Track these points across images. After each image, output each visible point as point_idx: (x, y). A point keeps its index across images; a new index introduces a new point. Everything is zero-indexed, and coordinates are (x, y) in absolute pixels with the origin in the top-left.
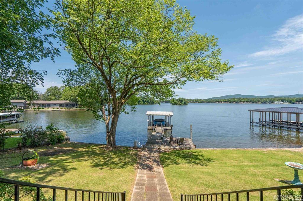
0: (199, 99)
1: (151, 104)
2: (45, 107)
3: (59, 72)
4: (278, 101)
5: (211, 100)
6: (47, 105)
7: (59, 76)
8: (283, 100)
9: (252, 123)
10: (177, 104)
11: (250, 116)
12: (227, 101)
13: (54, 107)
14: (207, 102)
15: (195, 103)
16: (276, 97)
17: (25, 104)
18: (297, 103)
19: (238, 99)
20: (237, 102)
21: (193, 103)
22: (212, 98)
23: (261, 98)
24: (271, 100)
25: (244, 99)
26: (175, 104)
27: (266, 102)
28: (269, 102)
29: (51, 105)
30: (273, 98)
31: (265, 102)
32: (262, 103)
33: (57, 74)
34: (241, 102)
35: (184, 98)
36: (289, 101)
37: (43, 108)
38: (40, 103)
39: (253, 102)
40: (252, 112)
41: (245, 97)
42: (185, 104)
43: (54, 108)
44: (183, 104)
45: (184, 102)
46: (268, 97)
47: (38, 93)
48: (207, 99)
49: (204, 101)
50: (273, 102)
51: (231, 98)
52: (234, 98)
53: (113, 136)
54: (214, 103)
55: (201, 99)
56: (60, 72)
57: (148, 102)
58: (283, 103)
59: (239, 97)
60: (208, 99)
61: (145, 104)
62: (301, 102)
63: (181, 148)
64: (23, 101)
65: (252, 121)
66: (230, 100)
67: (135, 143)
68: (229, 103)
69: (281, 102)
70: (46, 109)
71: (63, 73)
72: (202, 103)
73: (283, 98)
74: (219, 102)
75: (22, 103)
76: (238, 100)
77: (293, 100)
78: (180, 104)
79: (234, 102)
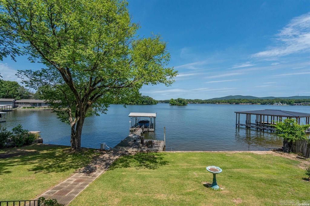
0: (199, 100)
1: (150, 104)
2: (36, 106)
3: (18, 73)
4: (277, 102)
5: (212, 100)
6: (38, 104)
7: (18, 77)
8: (283, 101)
9: (238, 126)
10: (175, 105)
11: (236, 118)
12: (227, 102)
13: (46, 106)
14: (207, 103)
15: (195, 103)
16: (276, 99)
17: (15, 103)
18: (296, 105)
19: (238, 99)
20: (237, 103)
21: (193, 103)
22: (213, 99)
23: (261, 99)
24: (270, 101)
25: (244, 100)
26: (173, 105)
27: (266, 103)
28: (268, 104)
29: (42, 104)
30: (273, 100)
31: (264, 103)
32: (262, 104)
33: (16, 75)
34: (241, 103)
35: (183, 98)
36: (288, 103)
37: (34, 108)
38: (30, 102)
39: (253, 104)
40: (238, 114)
41: (246, 98)
42: (184, 104)
43: (45, 108)
44: (182, 104)
45: (183, 102)
46: (267, 99)
47: (29, 91)
48: (207, 100)
49: (204, 101)
50: (272, 103)
51: (231, 99)
52: (234, 99)
53: (77, 139)
54: (214, 103)
55: (201, 100)
56: (20, 72)
57: (146, 102)
58: (282, 104)
59: (239, 98)
60: (209, 100)
61: (144, 104)
62: (299, 104)
63: (148, 151)
64: (12, 100)
65: (238, 123)
66: (231, 101)
67: (102, 145)
68: (229, 104)
69: (280, 104)
70: (37, 109)
71: (23, 73)
72: (202, 104)
73: (283, 99)
74: (219, 103)
75: (11, 101)
76: (238, 101)
77: (291, 101)
78: (179, 104)
79: (234, 103)
